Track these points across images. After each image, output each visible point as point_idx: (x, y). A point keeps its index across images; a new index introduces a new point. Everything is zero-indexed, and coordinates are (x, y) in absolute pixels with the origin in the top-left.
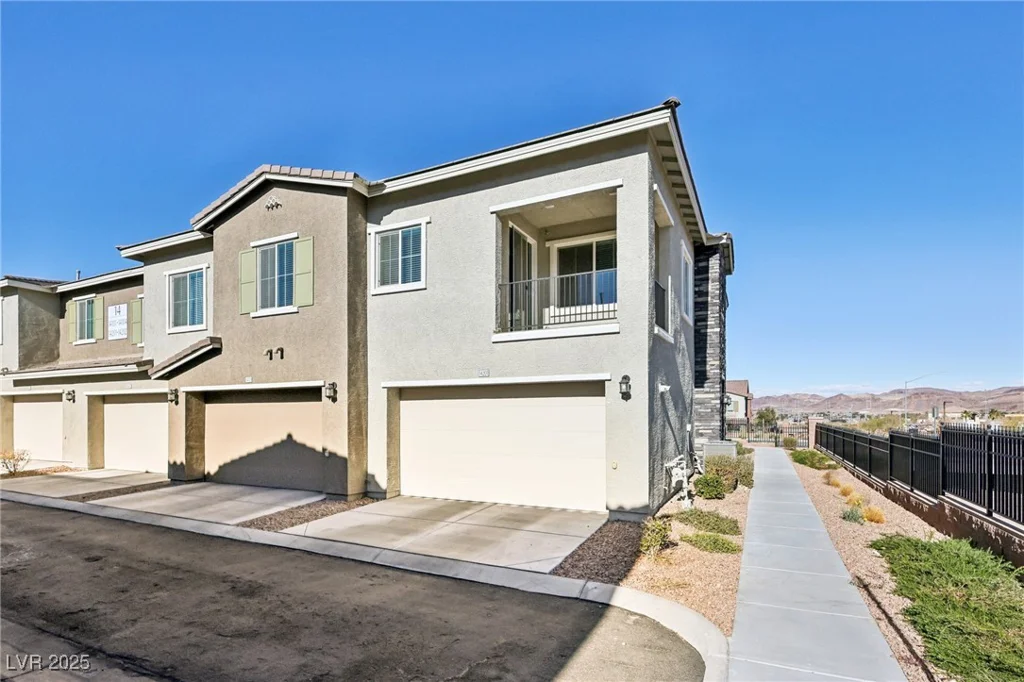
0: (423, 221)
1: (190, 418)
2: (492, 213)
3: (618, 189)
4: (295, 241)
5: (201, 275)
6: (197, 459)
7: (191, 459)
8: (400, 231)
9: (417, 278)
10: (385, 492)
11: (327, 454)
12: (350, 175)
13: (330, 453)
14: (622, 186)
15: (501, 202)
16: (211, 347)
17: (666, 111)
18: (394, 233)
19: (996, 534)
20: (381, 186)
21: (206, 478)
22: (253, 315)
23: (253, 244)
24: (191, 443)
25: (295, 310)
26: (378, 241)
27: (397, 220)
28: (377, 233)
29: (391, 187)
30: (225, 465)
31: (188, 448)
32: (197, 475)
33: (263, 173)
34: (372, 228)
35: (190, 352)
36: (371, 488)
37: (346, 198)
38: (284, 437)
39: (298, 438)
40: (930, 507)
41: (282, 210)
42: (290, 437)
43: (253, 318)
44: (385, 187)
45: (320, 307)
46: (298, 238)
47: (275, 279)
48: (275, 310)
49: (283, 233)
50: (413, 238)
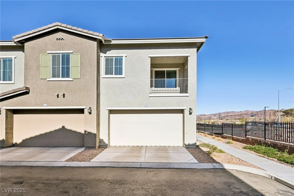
0: (124, 55)
1: (8, 120)
2: (149, 57)
3: (188, 57)
4: (70, 54)
5: (11, 60)
6: (10, 138)
7: (8, 138)
8: (114, 58)
9: (121, 73)
10: (107, 145)
11: (87, 133)
12: (101, 35)
13: (88, 132)
14: (189, 56)
15: (152, 54)
16: (25, 91)
17: (205, 39)
18: (112, 58)
19: (270, 143)
20: (110, 41)
21: (14, 145)
22: (48, 80)
23: (48, 52)
24: (8, 131)
25: (72, 79)
26: (105, 59)
27: (113, 53)
28: (104, 57)
29: (114, 42)
30: (27, 139)
31: (7, 133)
32: (10, 144)
33: (57, 25)
34: (102, 55)
35: (12, 92)
36: (102, 144)
37: (96, 42)
38: (61, 127)
39: (68, 127)
40: (242, 139)
41: (64, 41)
42: (63, 127)
43: (48, 81)
44: (111, 42)
45: (84, 80)
46: (73, 53)
47: (60, 67)
48: (61, 79)
49: (65, 50)
50: (119, 60)
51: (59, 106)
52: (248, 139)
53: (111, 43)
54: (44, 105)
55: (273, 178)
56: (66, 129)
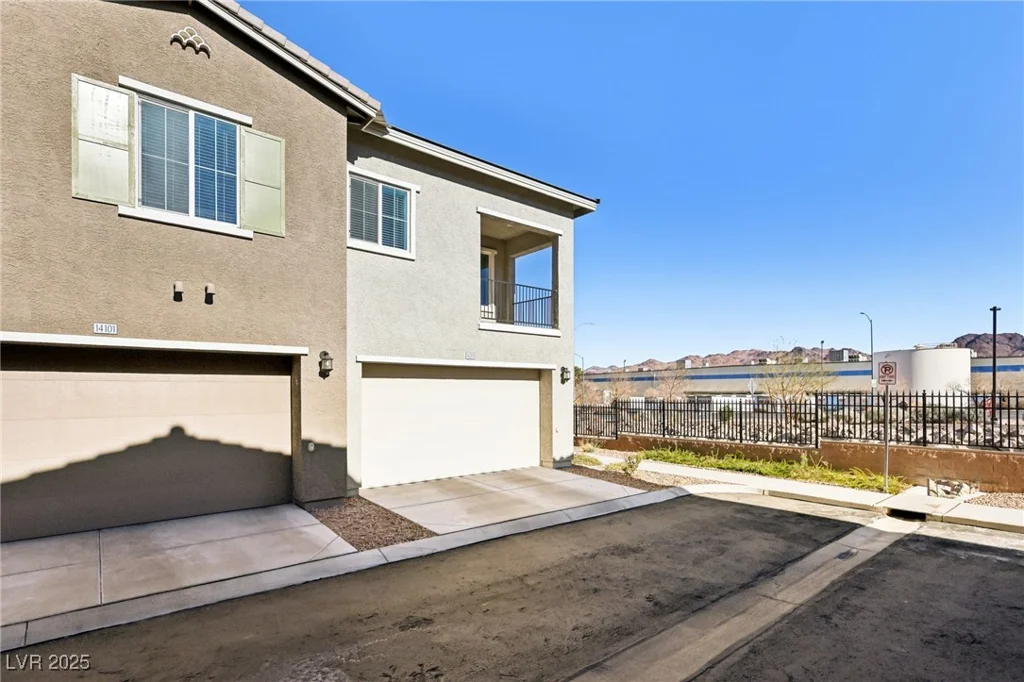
0: (414, 188)
2: (478, 212)
3: (559, 237)
4: (238, 126)
8: (380, 184)
9: (402, 244)
11: (312, 447)
14: (561, 235)
18: (371, 183)
20: (385, 129)
22: (122, 210)
23: (124, 81)
25: (247, 233)
26: (349, 182)
27: (377, 170)
28: (350, 172)
29: (393, 136)
40: (608, 441)
41: (208, 62)
42: (177, 431)
43: (120, 215)
44: (387, 133)
45: (298, 245)
46: (250, 126)
47: (187, 167)
48: (191, 219)
49: (212, 101)
50: (396, 199)
51: (184, 339)
52: (625, 438)
53: (386, 137)
54: (97, 327)
55: (766, 493)
56: (193, 439)
